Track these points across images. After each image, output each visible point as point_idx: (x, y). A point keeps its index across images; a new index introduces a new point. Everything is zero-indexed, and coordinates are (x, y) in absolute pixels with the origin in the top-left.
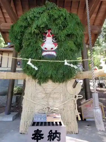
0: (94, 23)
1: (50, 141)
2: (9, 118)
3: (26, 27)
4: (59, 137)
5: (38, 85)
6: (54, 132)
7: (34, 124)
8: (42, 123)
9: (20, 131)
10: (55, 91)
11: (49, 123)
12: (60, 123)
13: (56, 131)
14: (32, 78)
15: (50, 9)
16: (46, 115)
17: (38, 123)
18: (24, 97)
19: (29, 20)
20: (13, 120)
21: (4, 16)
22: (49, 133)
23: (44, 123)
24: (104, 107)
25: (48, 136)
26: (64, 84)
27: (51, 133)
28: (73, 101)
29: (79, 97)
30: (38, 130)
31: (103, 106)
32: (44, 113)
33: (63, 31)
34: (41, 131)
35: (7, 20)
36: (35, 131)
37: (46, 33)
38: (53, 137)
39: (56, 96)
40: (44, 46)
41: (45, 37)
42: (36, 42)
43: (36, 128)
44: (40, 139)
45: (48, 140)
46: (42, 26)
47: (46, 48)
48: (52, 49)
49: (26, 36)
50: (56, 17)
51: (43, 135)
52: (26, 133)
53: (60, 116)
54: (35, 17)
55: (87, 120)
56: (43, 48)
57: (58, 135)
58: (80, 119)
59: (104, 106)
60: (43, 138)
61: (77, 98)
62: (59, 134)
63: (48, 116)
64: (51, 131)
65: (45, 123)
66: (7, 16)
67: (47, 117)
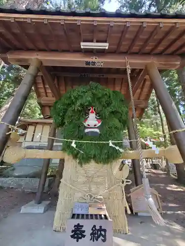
0: (139, 97)
1: (93, 241)
2: (40, 209)
3: (69, 105)
4: (104, 236)
5: (78, 166)
6: (98, 228)
7: (73, 216)
8: (83, 215)
9: (54, 228)
10: (98, 174)
11: (91, 215)
12: (105, 216)
13: (101, 227)
14: (72, 158)
15: (94, 88)
16: (88, 205)
17: (78, 215)
18: (61, 180)
19: (73, 98)
20: (45, 211)
21: (46, 91)
22: (92, 230)
23: (85, 216)
24: (160, 197)
25: (91, 234)
26: (109, 165)
27: (94, 229)
28: (120, 187)
29: (127, 182)
30: (79, 224)
31: (158, 195)
32: (86, 203)
33: (107, 108)
34: (82, 226)
35: (48, 94)
36: (75, 226)
37: (89, 110)
38: (96, 235)
39: (99, 180)
40: (86, 122)
41: (88, 114)
42: (79, 119)
43: (76, 222)
44: (81, 238)
45: (91, 240)
46: (85, 104)
47: (88, 125)
48: (95, 125)
49: (69, 113)
50: (100, 95)
51: (84, 231)
52: (61, 230)
53: (105, 207)
54: (79, 95)
55: (139, 214)
56: (86, 124)
57: (103, 233)
58: (129, 212)
59: (160, 195)
60: (84, 236)
61: (125, 184)
62: (105, 231)
63: (90, 206)
64: (95, 226)
65: (87, 215)
66: (49, 91)
67: (90, 208)
